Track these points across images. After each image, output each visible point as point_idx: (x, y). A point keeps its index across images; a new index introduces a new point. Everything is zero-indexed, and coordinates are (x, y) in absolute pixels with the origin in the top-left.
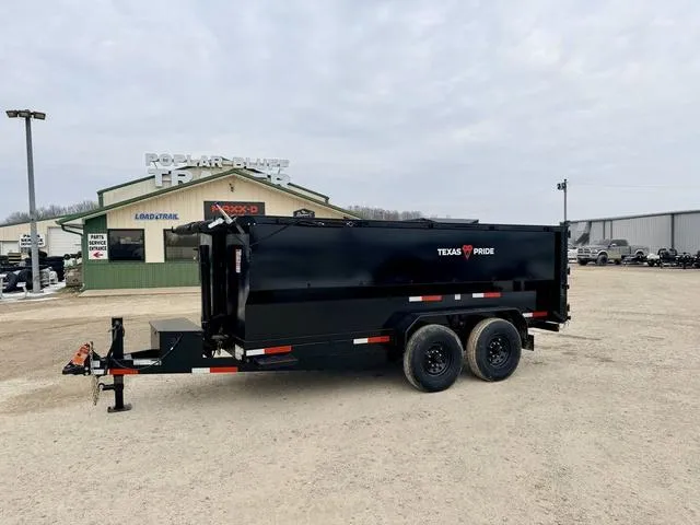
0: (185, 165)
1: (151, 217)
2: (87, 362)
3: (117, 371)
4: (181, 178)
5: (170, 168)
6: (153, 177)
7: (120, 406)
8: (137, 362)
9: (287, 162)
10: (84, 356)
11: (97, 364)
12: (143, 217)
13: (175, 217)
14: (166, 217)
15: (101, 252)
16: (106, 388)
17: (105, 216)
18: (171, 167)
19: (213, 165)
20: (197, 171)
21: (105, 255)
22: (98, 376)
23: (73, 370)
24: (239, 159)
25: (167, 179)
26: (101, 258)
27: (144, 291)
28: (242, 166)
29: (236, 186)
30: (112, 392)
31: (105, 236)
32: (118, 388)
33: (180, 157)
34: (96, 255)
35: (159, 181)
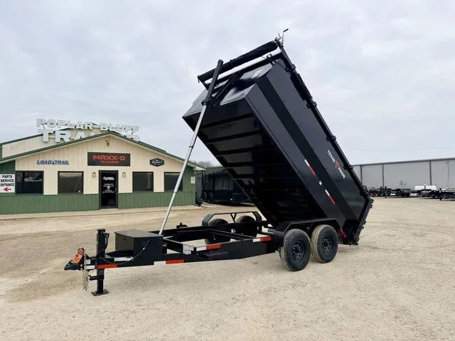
0: (66, 127)
1: (49, 162)
2: (82, 261)
3: (100, 267)
4: (62, 136)
5: (54, 129)
6: (42, 135)
7: (101, 291)
8: (116, 259)
9: (138, 128)
10: (80, 257)
11: (89, 262)
12: (43, 162)
13: (67, 163)
14: (59, 162)
15: (9, 187)
16: (92, 278)
17: (14, 161)
18: (56, 129)
19: (86, 128)
20: (74, 132)
21: (12, 189)
22: (89, 270)
23: (71, 266)
24: (104, 124)
25: (52, 137)
26: (9, 191)
27: (43, 215)
28: (107, 129)
29: (111, 143)
30: (96, 282)
31: (14, 176)
32: (100, 278)
33: (62, 122)
34: (6, 189)
35: (46, 138)
